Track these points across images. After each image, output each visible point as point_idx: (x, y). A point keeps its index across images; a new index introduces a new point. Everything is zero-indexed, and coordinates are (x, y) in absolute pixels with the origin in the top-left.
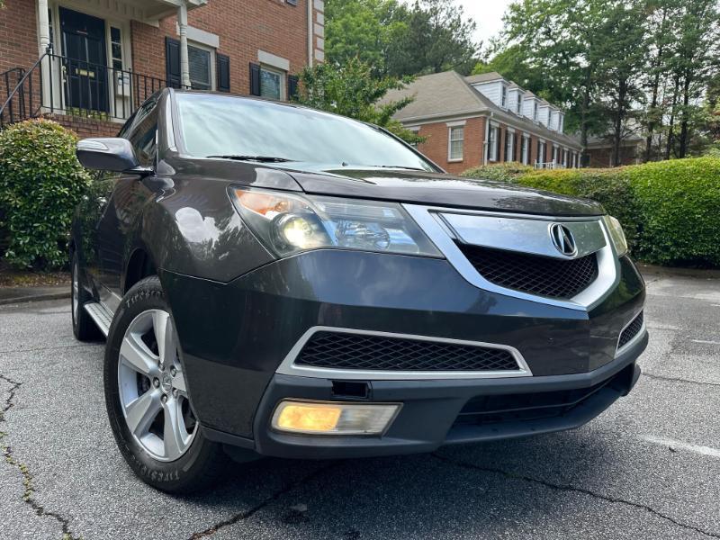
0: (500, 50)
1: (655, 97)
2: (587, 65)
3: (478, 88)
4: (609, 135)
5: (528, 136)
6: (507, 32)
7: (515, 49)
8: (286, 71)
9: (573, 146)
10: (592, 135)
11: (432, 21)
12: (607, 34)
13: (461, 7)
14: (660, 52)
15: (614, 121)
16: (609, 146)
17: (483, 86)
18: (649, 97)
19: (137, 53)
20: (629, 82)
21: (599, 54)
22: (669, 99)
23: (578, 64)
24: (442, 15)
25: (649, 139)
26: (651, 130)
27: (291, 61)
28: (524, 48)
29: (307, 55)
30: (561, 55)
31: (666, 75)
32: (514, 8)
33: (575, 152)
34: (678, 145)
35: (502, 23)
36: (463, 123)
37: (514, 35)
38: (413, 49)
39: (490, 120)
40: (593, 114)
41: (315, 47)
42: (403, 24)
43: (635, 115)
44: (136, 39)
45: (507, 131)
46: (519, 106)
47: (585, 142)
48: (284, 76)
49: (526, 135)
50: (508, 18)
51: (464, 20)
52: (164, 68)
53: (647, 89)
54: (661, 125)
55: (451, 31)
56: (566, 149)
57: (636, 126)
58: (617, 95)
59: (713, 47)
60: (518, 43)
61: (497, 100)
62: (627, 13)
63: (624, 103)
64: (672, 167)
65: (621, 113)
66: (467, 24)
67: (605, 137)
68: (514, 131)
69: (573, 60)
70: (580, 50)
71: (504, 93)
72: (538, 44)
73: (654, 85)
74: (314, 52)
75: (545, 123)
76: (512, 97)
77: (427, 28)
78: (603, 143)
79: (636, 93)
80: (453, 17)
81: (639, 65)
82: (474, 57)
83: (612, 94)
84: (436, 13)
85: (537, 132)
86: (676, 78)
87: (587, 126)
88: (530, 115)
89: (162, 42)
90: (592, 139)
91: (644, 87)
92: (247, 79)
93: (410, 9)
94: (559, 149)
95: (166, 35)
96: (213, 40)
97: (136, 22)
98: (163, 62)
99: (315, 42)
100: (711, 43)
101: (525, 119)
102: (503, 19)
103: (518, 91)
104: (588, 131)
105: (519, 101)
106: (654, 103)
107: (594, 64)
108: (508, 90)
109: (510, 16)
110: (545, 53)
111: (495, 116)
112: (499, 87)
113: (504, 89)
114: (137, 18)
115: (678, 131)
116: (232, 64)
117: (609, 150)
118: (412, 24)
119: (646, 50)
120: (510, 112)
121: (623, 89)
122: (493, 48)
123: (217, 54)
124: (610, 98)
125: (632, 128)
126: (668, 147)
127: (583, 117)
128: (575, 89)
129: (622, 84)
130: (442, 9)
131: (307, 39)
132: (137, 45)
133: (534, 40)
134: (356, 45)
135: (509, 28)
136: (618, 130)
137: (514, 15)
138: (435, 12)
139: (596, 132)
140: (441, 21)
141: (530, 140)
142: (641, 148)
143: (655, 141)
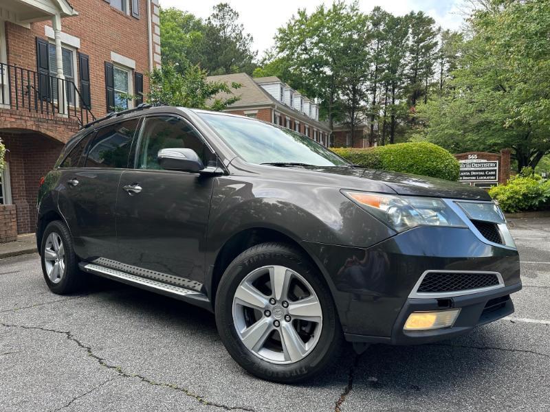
0: (272, 59)
1: (374, 98)
2: (331, 74)
3: (263, 87)
4: (348, 123)
5: (298, 122)
6: (277, 47)
7: (283, 59)
8: (133, 69)
9: (325, 129)
10: (336, 122)
11: (221, 34)
12: (343, 54)
13: (242, 25)
14: (377, 68)
15: (350, 113)
16: (347, 130)
17: (267, 86)
18: (371, 97)
19: (11, 49)
20: (358, 87)
21: (340, 67)
22: (383, 99)
23: (325, 73)
24: (228, 30)
25: (372, 126)
26: (372, 120)
27: (137, 62)
28: (288, 58)
29: (149, 57)
30: (313, 66)
31: (381, 84)
32: (281, 31)
33: (326, 134)
34: (389, 129)
35: (274, 41)
36: (256, 112)
37: (282, 49)
38: (209, 54)
39: (275, 111)
40: (337, 108)
41: (154, 52)
42: (199, 33)
43: (362, 109)
44: (10, 37)
45: (285, 119)
46: (291, 101)
47: (331, 127)
48: (131, 72)
49: (297, 122)
50: (277, 37)
51: (244, 34)
52: (35, 63)
53: (369, 92)
54: (379, 117)
55: (236, 42)
56: (321, 132)
57: (363, 117)
58: (351, 96)
59: (407, 68)
60: (285, 55)
61: (278, 97)
62: (356, 41)
63: (355, 101)
64: (405, 148)
65: (354, 108)
66: (247, 37)
67: (344, 124)
68: (289, 119)
69: (321, 69)
70: (327, 63)
71: (282, 92)
72: (298, 57)
73: (374, 90)
74: (153, 56)
75: (308, 114)
76: (287, 94)
77: (218, 39)
78: (343, 128)
79: (363, 96)
80: (236, 31)
81: (365, 76)
82: (253, 61)
83: (347, 95)
84: (224, 29)
85: (304, 120)
86: (386, 86)
87: (333, 116)
88: (298, 108)
89: (33, 42)
90: (336, 125)
91: (367, 90)
92: (102, 74)
93: (204, 23)
94: (317, 132)
95: (36, 35)
96: (75, 42)
97: (10, 23)
98: (34, 58)
99: (154, 48)
100: (407, 65)
101: (296, 111)
102: (274, 38)
103: (291, 90)
104: (334, 119)
105: (291, 98)
106: (374, 102)
107: (336, 74)
108: (284, 89)
109: (279, 36)
110: (303, 63)
111: (278, 108)
112: (278, 87)
113: (282, 89)
114: (11, 20)
115: (389, 120)
116: (91, 62)
117: (347, 132)
118: (207, 34)
119: (368, 66)
120: (286, 106)
121: (355, 91)
122: (267, 57)
123: (78, 53)
124: (346, 97)
125: (361, 118)
126: (384, 131)
127: (329, 109)
128: (324, 90)
129: (354, 88)
130: (228, 26)
131: (148, 46)
132: (11, 43)
133: (296, 54)
134: (167, 48)
135: (279, 44)
136: (352, 119)
137: (281, 35)
138: (223, 27)
139: (339, 121)
140: (228, 34)
141: (299, 125)
142: (367, 131)
143: (375, 127)
